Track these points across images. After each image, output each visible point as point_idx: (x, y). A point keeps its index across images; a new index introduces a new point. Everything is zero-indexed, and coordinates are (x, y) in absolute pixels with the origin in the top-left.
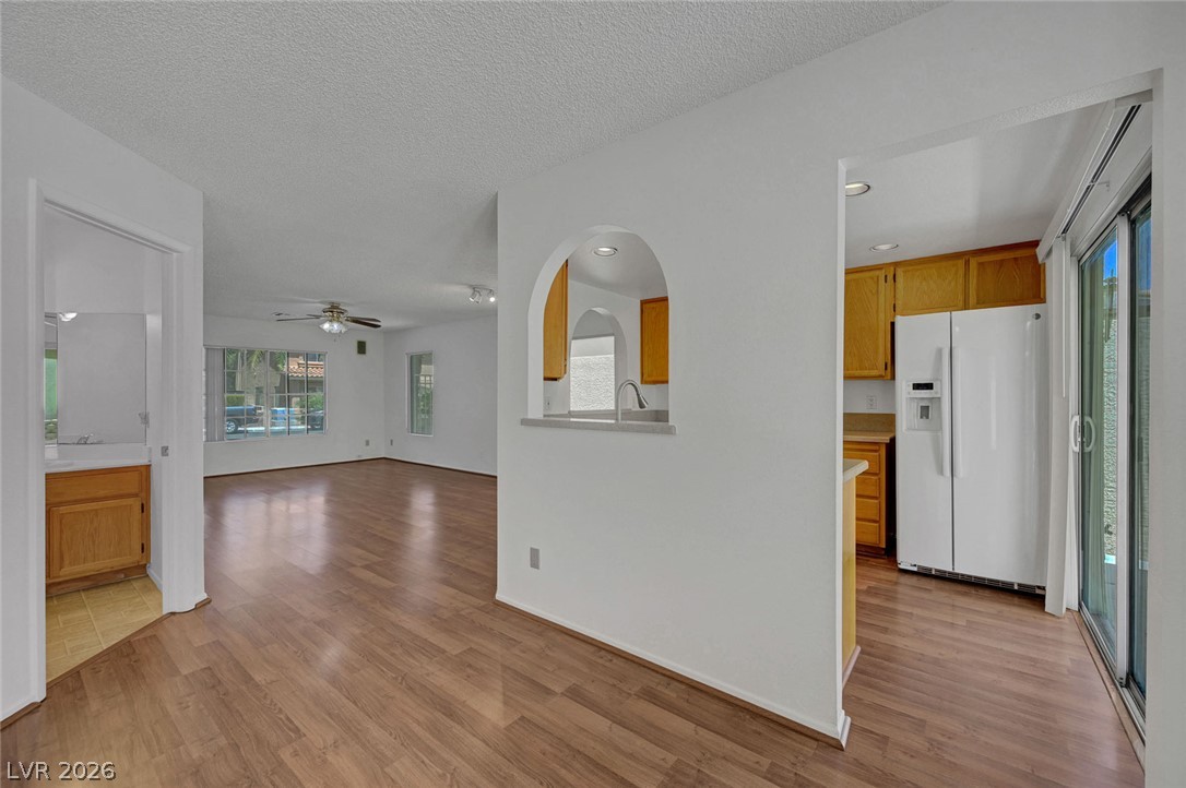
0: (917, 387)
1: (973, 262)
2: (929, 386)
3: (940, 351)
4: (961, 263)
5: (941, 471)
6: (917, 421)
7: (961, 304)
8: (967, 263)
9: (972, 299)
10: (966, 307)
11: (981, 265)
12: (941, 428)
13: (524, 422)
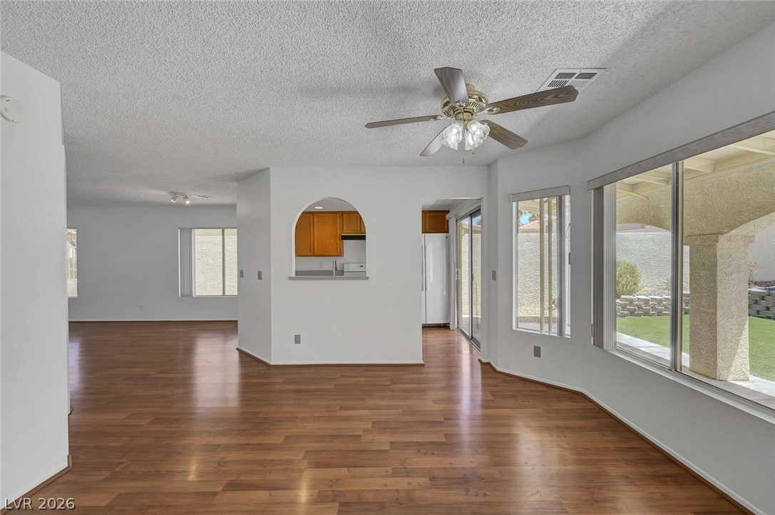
1: (427, 215)
10: (425, 232)
11: (429, 217)
13: (291, 278)
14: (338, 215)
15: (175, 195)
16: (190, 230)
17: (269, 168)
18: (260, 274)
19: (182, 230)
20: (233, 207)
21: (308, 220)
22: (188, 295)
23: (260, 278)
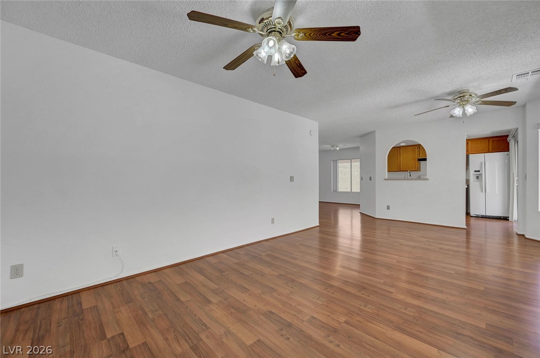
0: (475, 171)
1: (491, 140)
2: (479, 171)
3: (482, 163)
4: (487, 140)
5: (482, 192)
6: (475, 180)
7: (487, 151)
8: (489, 140)
9: (490, 150)
10: (489, 152)
11: (493, 141)
12: (482, 181)
13: (385, 179)
14: (416, 147)
15: (333, 146)
16: (337, 161)
17: (374, 131)
18: (370, 178)
19: (333, 161)
20: (358, 148)
21: (396, 151)
22: (336, 191)
23: (370, 180)
